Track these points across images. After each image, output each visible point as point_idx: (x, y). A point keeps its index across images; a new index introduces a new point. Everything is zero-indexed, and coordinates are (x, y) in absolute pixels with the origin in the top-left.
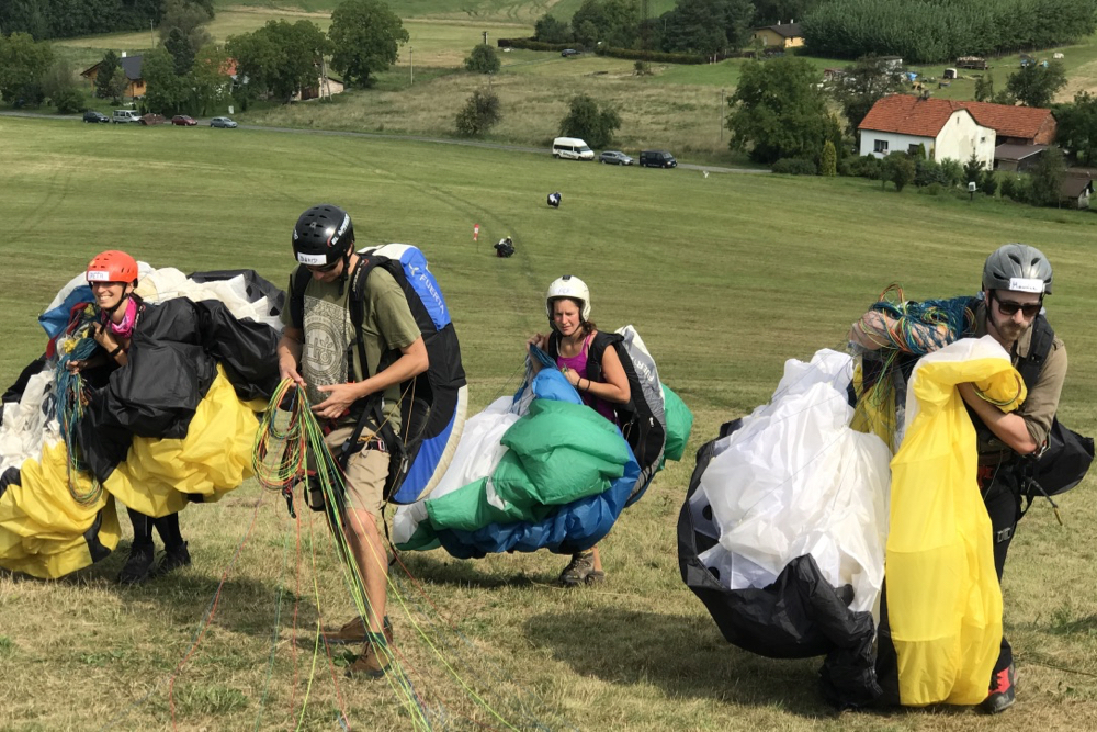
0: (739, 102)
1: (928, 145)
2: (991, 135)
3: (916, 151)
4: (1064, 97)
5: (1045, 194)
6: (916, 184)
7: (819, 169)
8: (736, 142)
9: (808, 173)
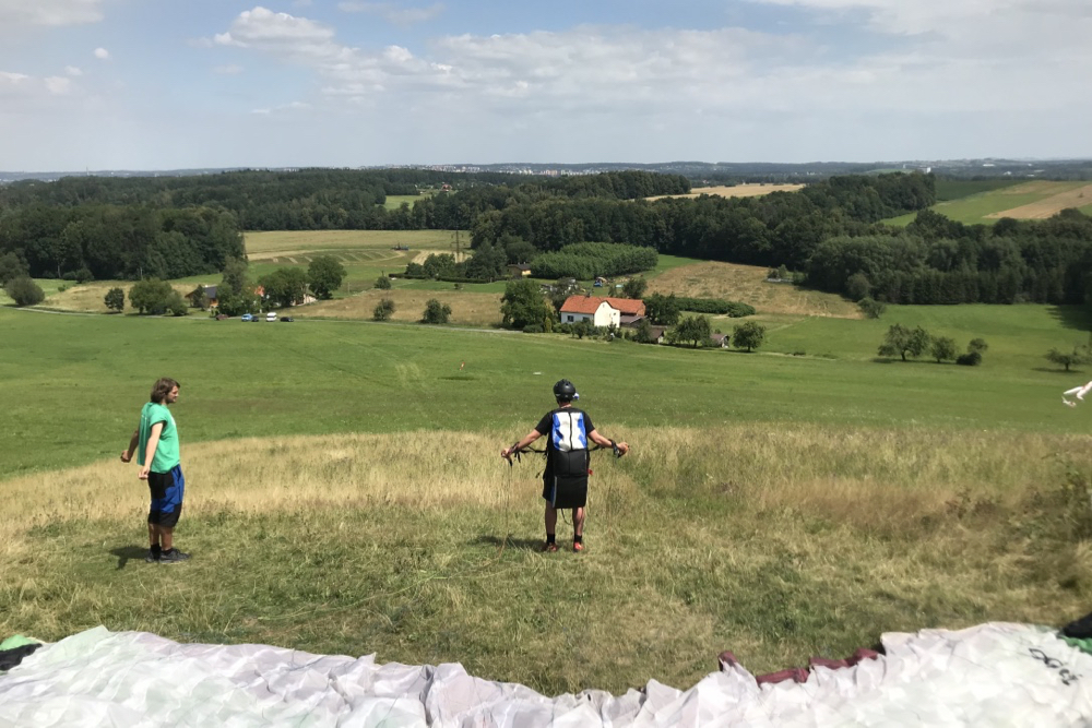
0: (506, 301)
1: (591, 319)
2: (618, 312)
3: (586, 320)
4: (648, 294)
5: (643, 338)
6: (587, 335)
7: (544, 330)
8: (505, 319)
9: (539, 332)
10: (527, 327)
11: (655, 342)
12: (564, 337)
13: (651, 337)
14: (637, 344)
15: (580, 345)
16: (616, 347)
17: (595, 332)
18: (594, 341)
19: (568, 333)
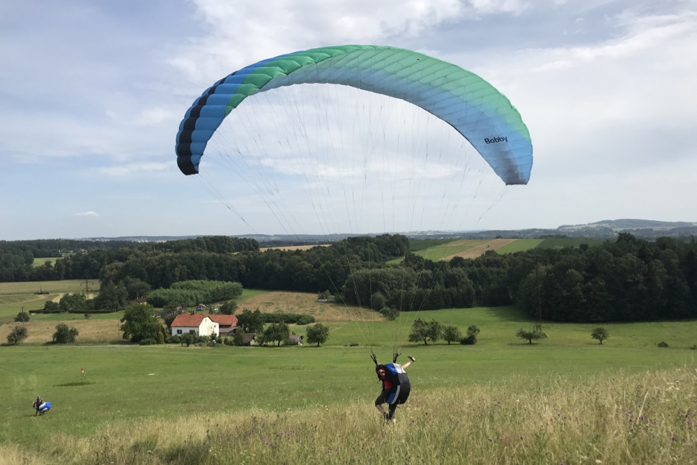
0: (125, 321)
1: (196, 330)
2: (217, 325)
3: (192, 332)
4: (239, 312)
5: (239, 342)
6: (194, 343)
7: (158, 342)
8: (124, 336)
9: (153, 343)
10: (143, 341)
11: (248, 344)
12: (173, 346)
13: (245, 341)
14: (234, 347)
15: (188, 351)
16: (217, 350)
17: (200, 340)
18: (200, 348)
19: (177, 343)
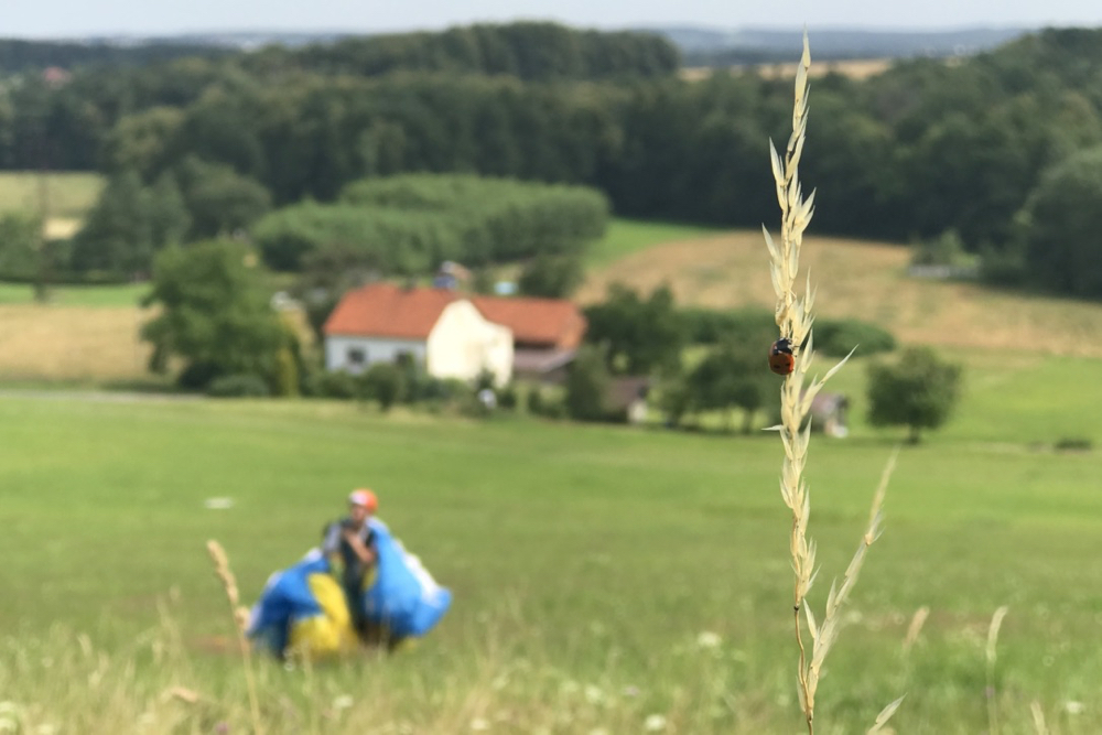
2: (507, 338)
8: (156, 364)
9: (256, 394)
10: (220, 384)
11: (620, 418)
12: (327, 409)
13: (609, 404)
14: (564, 425)
16: (497, 434)
17: (430, 393)
19: (346, 397)
